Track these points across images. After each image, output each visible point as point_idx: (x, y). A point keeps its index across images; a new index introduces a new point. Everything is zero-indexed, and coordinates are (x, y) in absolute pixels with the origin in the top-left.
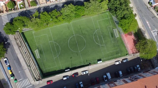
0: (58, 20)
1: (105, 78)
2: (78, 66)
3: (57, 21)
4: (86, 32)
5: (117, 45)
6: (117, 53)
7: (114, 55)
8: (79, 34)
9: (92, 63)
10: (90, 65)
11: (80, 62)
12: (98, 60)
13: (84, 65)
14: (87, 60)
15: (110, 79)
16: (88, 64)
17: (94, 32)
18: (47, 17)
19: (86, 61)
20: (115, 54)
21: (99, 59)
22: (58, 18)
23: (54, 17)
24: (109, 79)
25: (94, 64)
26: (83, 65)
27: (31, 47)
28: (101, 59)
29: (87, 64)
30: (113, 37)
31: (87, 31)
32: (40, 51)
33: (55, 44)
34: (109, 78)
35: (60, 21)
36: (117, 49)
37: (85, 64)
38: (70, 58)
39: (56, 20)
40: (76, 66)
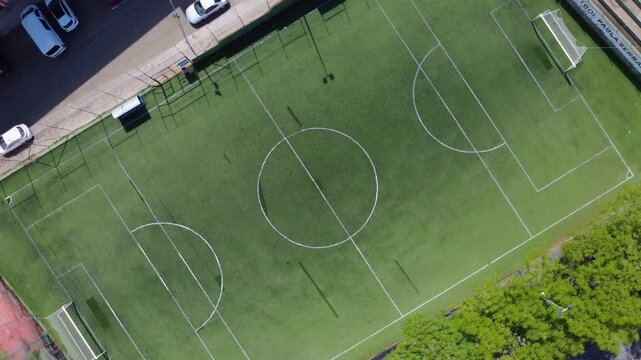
0: (500, 316)
1: (61, 14)
2: (268, 37)
3: (511, 307)
4: (280, 280)
5: (46, 255)
6: (30, 203)
7: (49, 184)
8: (319, 254)
9: (175, 83)
10: (192, 70)
11: (261, 71)
12: (147, 117)
13: (229, 55)
14: (218, 93)
15: (24, 16)
16: (202, 75)
17: (225, 299)
18: (595, 316)
19: (221, 90)
20: (42, 194)
21: (144, 129)
22: (508, 331)
23: (543, 330)
24: (31, 10)
25: (161, 85)
26: (233, 59)
27: (614, 69)
28: (128, 129)
29: (212, 69)
30: (93, 303)
31: (276, 292)
32: (548, 66)
33: (459, 141)
34: (32, 16)
35: (490, 315)
36: (42, 229)
37: (223, 62)
38: (332, 77)
39: (522, 313)
40: (275, 32)
